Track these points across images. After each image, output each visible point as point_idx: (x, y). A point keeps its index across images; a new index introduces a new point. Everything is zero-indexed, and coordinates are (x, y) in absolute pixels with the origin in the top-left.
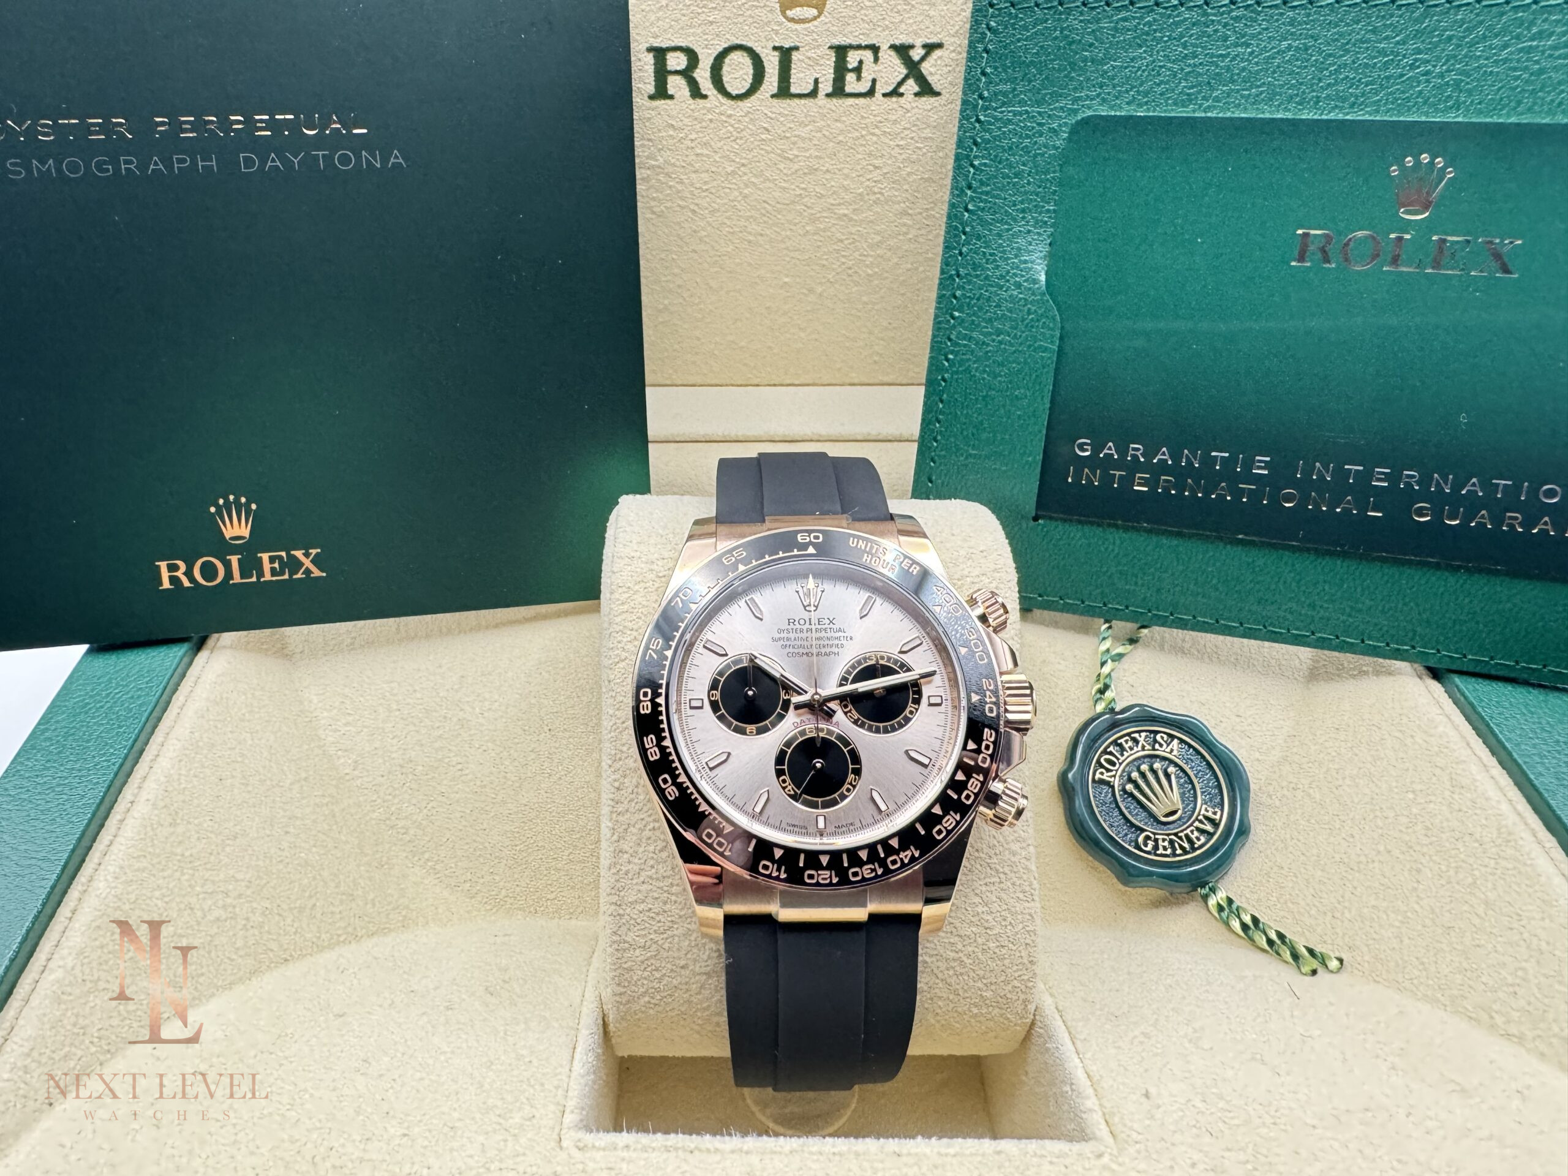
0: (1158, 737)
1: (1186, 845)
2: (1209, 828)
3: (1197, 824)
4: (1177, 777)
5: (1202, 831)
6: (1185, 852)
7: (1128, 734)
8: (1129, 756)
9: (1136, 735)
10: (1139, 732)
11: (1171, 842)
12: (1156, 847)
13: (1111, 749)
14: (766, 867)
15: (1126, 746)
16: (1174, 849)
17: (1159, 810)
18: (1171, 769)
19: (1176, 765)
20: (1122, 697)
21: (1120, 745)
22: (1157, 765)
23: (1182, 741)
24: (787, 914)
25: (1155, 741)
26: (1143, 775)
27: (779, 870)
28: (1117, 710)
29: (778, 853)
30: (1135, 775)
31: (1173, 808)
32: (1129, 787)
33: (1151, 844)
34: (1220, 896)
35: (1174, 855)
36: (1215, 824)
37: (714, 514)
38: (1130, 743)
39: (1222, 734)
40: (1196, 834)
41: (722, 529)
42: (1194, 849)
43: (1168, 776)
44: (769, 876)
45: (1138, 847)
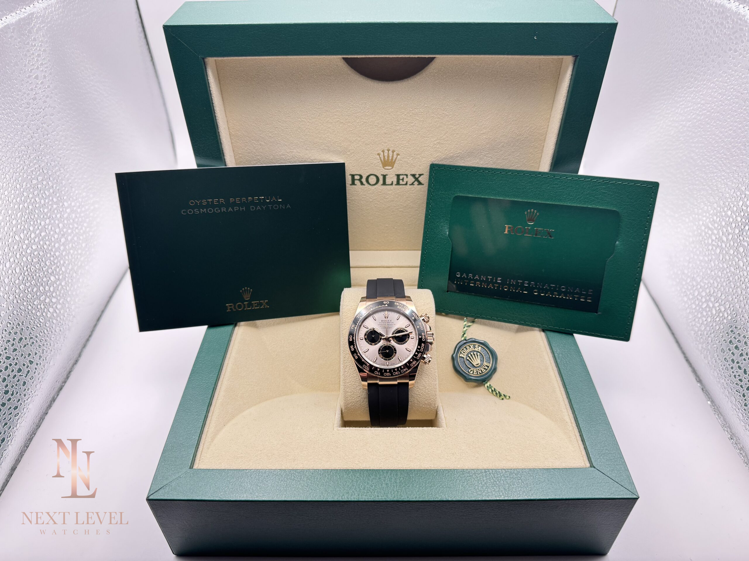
0: (476, 346)
1: (481, 372)
2: (486, 368)
3: (483, 367)
4: (480, 355)
5: (485, 369)
6: (480, 373)
7: (469, 345)
8: (468, 351)
9: (470, 346)
10: (471, 345)
11: (477, 371)
12: (473, 372)
13: (464, 349)
14: (376, 372)
15: (468, 348)
16: (477, 373)
17: (474, 364)
18: (478, 354)
19: (480, 353)
20: (468, 336)
21: (467, 348)
22: (475, 353)
23: (482, 347)
24: (381, 383)
25: (475, 347)
26: (471, 355)
27: (379, 373)
28: (467, 339)
29: (378, 370)
30: (469, 355)
31: (478, 363)
32: (468, 358)
33: (472, 372)
34: (488, 384)
35: (478, 374)
36: (488, 367)
37: (366, 296)
38: (469, 348)
39: (492, 346)
40: (483, 369)
41: (367, 300)
42: (483, 373)
43: (477, 355)
44: (377, 374)
45: (469, 373)
